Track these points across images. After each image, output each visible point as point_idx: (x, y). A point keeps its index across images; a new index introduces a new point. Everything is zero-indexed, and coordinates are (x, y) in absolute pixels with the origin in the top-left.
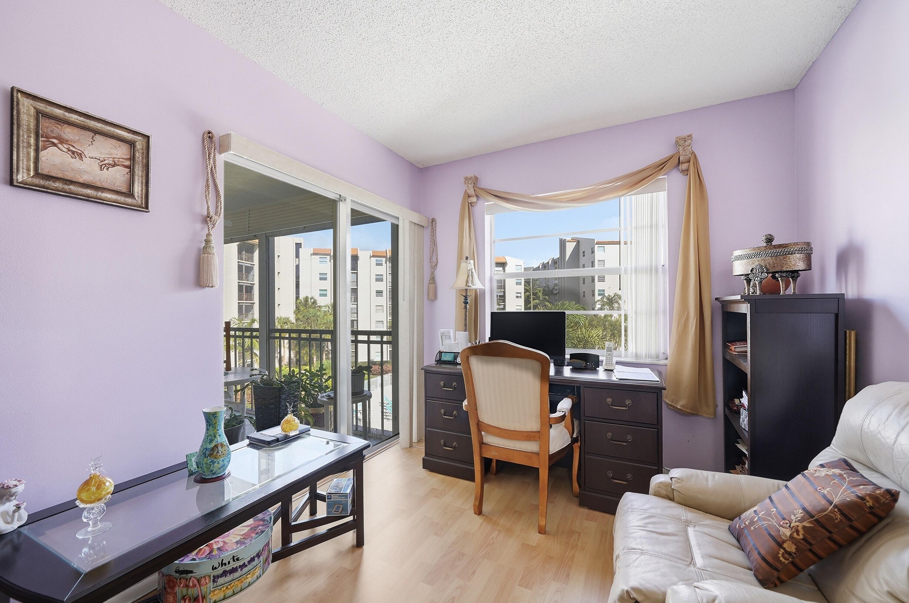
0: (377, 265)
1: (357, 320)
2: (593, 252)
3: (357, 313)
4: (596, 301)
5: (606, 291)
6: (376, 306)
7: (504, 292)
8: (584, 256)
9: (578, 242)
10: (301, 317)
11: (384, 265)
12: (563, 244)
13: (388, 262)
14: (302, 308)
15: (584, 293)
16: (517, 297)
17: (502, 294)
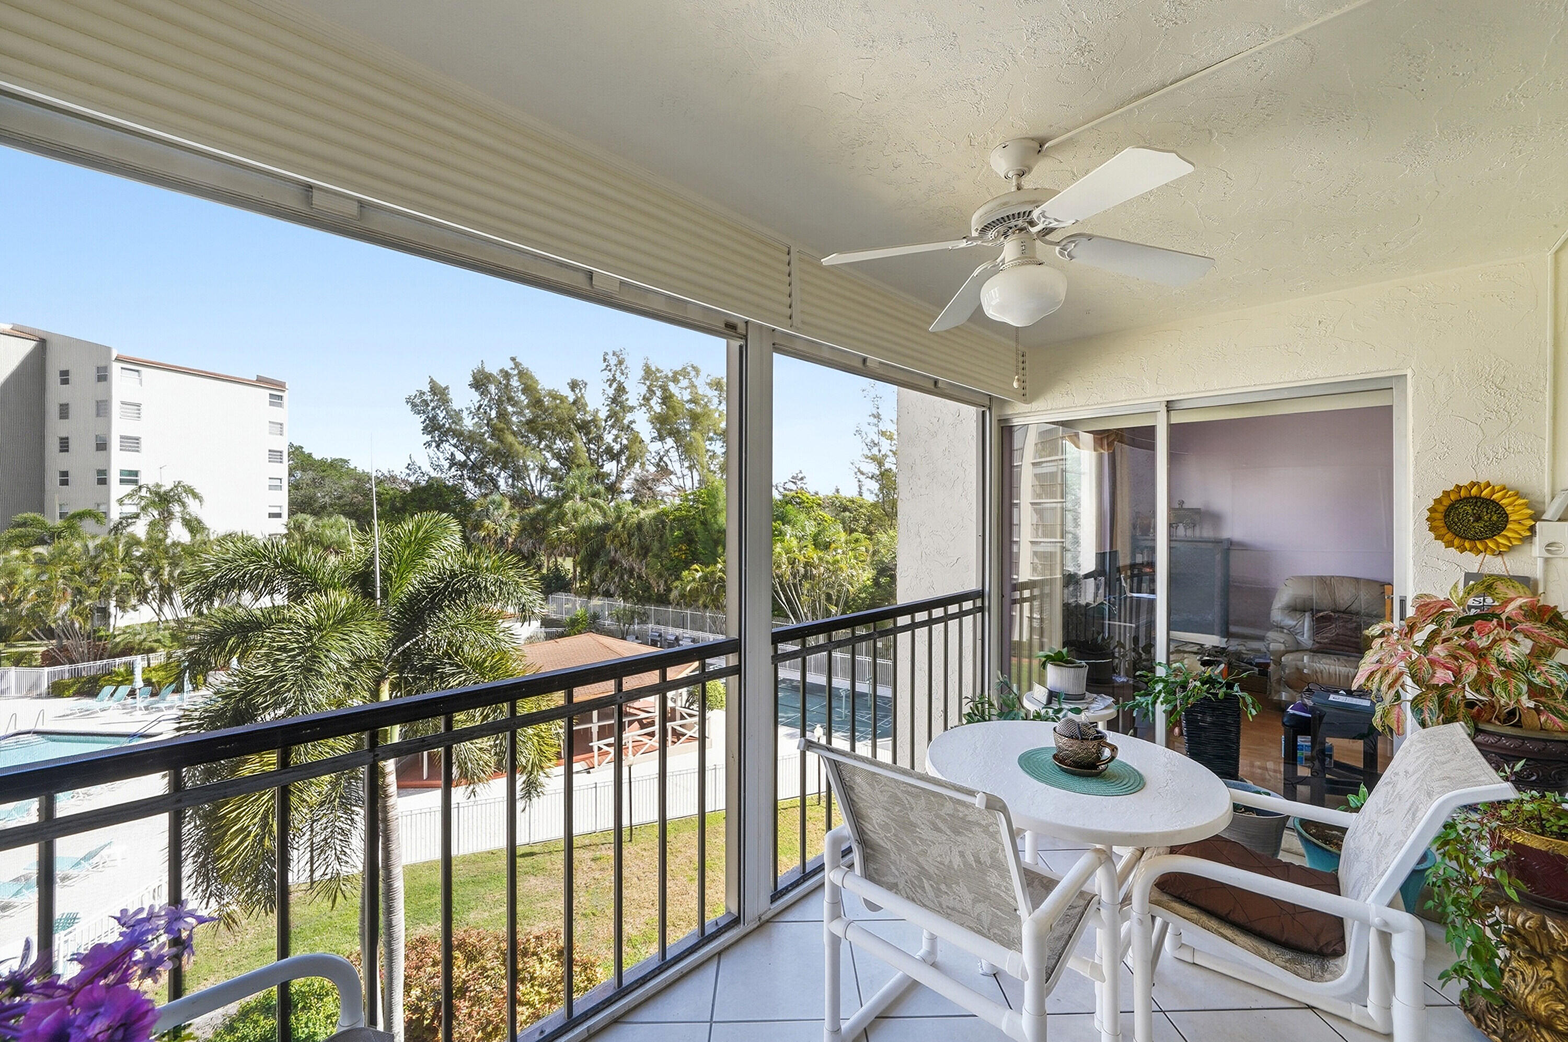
2: (104, 379)
4: (113, 497)
8: (65, 382)
9: (42, 344)
15: (64, 474)
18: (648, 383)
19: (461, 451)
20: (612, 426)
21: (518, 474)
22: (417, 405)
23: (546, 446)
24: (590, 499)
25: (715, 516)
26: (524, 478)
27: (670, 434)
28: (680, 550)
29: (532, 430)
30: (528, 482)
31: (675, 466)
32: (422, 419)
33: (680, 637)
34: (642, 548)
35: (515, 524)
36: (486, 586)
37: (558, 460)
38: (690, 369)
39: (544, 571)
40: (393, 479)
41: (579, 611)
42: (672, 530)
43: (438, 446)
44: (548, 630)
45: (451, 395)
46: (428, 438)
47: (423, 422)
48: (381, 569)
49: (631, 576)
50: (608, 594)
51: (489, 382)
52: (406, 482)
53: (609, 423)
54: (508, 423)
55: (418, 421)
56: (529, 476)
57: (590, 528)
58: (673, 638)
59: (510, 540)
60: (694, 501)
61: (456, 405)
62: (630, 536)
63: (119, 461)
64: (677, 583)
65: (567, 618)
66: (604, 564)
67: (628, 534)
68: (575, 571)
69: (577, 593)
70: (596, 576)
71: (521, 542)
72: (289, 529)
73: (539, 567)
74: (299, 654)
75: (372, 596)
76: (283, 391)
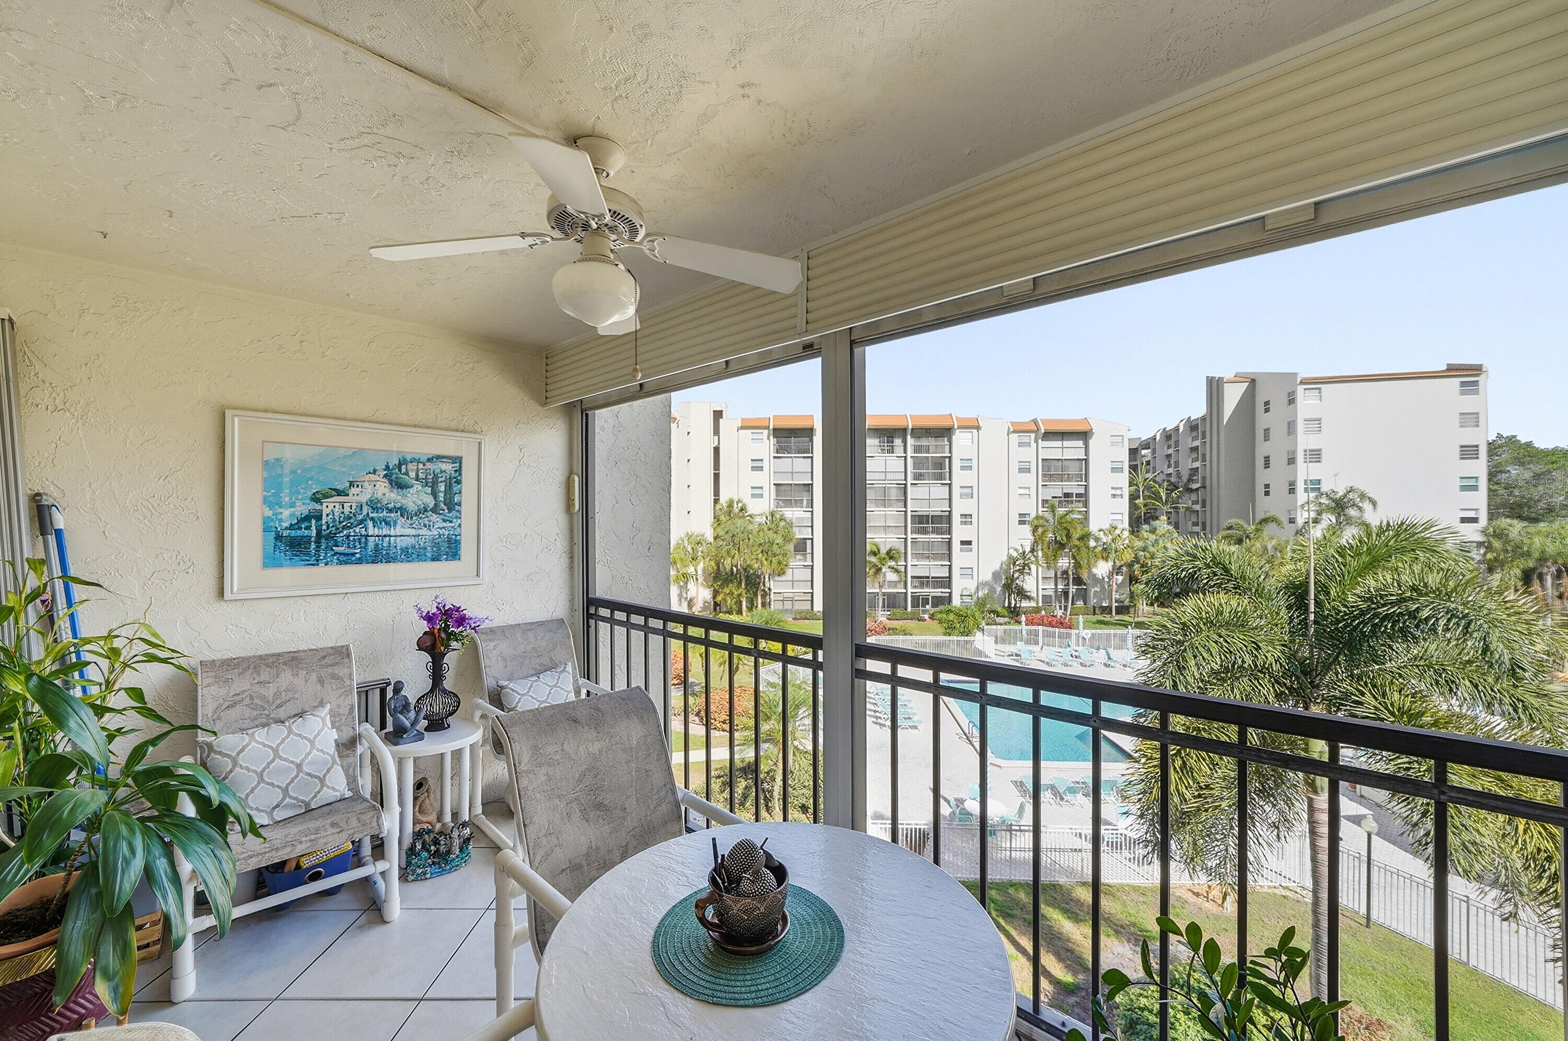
1: (812, 540)
3: (812, 527)
5: (1323, 483)
7: (1086, 487)
9: (1253, 382)
10: (721, 533)
12: (1215, 387)
14: (722, 518)
15: (1267, 486)
16: (1114, 496)
17: (1083, 491)
63: (1304, 471)
72: (1486, 536)
76: (1478, 375)
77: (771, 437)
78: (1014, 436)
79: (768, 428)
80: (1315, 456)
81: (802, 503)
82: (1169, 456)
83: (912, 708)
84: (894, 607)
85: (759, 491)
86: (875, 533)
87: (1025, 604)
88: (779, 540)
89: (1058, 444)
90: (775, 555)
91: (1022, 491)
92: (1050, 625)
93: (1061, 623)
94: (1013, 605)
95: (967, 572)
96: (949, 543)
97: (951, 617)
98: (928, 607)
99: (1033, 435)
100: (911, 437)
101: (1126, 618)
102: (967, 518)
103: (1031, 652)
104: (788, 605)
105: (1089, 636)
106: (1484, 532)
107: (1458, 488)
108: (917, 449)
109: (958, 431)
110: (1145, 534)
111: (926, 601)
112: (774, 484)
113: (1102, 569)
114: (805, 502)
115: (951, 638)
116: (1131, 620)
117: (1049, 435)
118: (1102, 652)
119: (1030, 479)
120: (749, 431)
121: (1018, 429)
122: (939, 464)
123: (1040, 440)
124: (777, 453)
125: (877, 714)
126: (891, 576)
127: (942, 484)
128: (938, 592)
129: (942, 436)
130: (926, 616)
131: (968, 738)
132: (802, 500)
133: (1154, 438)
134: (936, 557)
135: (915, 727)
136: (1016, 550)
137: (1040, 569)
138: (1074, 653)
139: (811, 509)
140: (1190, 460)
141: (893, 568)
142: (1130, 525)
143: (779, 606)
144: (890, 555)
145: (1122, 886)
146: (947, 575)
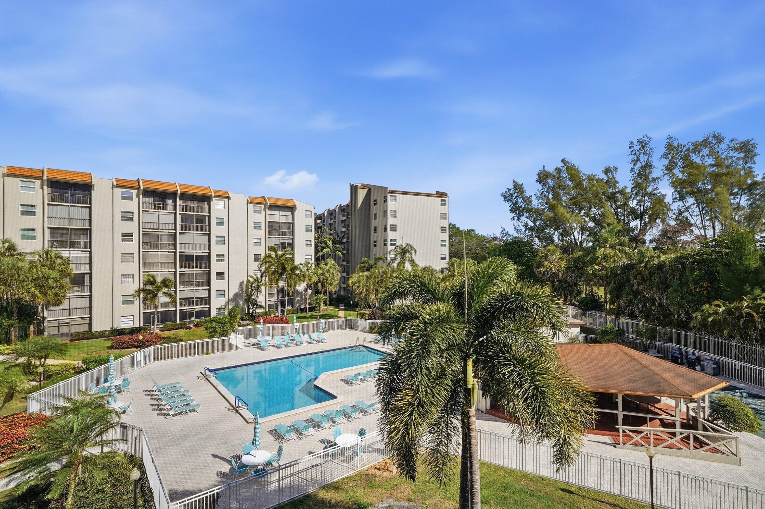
0: (124, 198)
1: (90, 274)
2: (386, 201)
3: (90, 264)
4: (388, 251)
5: (397, 241)
6: (122, 254)
7: (293, 239)
8: (375, 204)
9: (369, 189)
11: (135, 199)
12: (354, 189)
13: (141, 196)
15: (375, 242)
16: (307, 245)
17: (291, 241)
18: (670, 157)
19: (531, 220)
20: (637, 194)
21: (565, 233)
22: (507, 197)
23: (585, 213)
24: (618, 247)
25: (741, 259)
26: (571, 235)
27: (691, 193)
28: (702, 286)
29: (575, 204)
30: (572, 237)
31: (696, 219)
32: (510, 204)
33: (702, 358)
34: (662, 283)
35: (563, 264)
36: (527, 308)
37: (593, 221)
38: (711, 139)
39: (583, 295)
40: (495, 239)
41: (609, 326)
42: (692, 270)
43: (518, 219)
44: (585, 335)
45: (525, 188)
46: (513, 215)
47: (510, 206)
48: (468, 291)
49: (653, 304)
50: (632, 316)
51: (547, 177)
52: (501, 240)
53: (634, 192)
54: (560, 200)
55: (507, 206)
56: (573, 233)
57: (617, 267)
58: (694, 357)
59: (560, 274)
60: (715, 246)
61: (527, 194)
62: (651, 274)
63: (391, 235)
64: (698, 314)
65: (599, 328)
66: (628, 294)
67: (650, 273)
68: (606, 297)
69: (609, 312)
70: (622, 302)
71: (567, 276)
72: (449, 265)
73: (580, 293)
74: (420, 338)
75: (463, 307)
76: (446, 197)
77: (45, 187)
78: (251, 206)
79: (41, 178)
80: (394, 228)
81: (80, 245)
82: (331, 224)
83: (190, 396)
84: (167, 321)
85: (31, 233)
86: (150, 268)
87: (259, 311)
88: (55, 274)
89: (277, 213)
90: (51, 288)
91: (256, 241)
92: (276, 322)
93: (282, 321)
94: (251, 312)
95: (221, 293)
96: (209, 274)
97: (214, 324)
98: (192, 319)
99: (263, 206)
100: (180, 199)
101: (314, 313)
102: (220, 258)
103: (267, 341)
104: (65, 330)
105: (298, 326)
106: (448, 263)
107: (440, 245)
108: (184, 208)
109: (214, 199)
110: (323, 266)
111: (191, 315)
112: (48, 228)
113: (301, 287)
114: (82, 244)
115: (214, 339)
116: (317, 314)
117: (273, 207)
118: (306, 335)
119: (261, 233)
120: (18, 179)
121: (252, 202)
122: (201, 220)
123: (267, 210)
124: (52, 201)
125: (161, 407)
126: (163, 299)
127: (203, 234)
128: (201, 308)
129: (205, 201)
130: (191, 326)
131: (235, 409)
132: (80, 242)
133: (323, 214)
134: (199, 284)
135: (194, 410)
136: (252, 277)
137: (267, 288)
138: (291, 338)
139: (89, 250)
140: (341, 227)
141: (167, 293)
142: (315, 260)
143: (54, 331)
144: (165, 283)
145: (343, 479)
146: (207, 296)
